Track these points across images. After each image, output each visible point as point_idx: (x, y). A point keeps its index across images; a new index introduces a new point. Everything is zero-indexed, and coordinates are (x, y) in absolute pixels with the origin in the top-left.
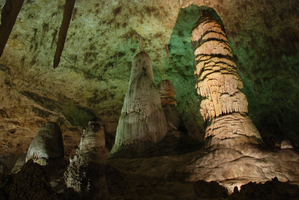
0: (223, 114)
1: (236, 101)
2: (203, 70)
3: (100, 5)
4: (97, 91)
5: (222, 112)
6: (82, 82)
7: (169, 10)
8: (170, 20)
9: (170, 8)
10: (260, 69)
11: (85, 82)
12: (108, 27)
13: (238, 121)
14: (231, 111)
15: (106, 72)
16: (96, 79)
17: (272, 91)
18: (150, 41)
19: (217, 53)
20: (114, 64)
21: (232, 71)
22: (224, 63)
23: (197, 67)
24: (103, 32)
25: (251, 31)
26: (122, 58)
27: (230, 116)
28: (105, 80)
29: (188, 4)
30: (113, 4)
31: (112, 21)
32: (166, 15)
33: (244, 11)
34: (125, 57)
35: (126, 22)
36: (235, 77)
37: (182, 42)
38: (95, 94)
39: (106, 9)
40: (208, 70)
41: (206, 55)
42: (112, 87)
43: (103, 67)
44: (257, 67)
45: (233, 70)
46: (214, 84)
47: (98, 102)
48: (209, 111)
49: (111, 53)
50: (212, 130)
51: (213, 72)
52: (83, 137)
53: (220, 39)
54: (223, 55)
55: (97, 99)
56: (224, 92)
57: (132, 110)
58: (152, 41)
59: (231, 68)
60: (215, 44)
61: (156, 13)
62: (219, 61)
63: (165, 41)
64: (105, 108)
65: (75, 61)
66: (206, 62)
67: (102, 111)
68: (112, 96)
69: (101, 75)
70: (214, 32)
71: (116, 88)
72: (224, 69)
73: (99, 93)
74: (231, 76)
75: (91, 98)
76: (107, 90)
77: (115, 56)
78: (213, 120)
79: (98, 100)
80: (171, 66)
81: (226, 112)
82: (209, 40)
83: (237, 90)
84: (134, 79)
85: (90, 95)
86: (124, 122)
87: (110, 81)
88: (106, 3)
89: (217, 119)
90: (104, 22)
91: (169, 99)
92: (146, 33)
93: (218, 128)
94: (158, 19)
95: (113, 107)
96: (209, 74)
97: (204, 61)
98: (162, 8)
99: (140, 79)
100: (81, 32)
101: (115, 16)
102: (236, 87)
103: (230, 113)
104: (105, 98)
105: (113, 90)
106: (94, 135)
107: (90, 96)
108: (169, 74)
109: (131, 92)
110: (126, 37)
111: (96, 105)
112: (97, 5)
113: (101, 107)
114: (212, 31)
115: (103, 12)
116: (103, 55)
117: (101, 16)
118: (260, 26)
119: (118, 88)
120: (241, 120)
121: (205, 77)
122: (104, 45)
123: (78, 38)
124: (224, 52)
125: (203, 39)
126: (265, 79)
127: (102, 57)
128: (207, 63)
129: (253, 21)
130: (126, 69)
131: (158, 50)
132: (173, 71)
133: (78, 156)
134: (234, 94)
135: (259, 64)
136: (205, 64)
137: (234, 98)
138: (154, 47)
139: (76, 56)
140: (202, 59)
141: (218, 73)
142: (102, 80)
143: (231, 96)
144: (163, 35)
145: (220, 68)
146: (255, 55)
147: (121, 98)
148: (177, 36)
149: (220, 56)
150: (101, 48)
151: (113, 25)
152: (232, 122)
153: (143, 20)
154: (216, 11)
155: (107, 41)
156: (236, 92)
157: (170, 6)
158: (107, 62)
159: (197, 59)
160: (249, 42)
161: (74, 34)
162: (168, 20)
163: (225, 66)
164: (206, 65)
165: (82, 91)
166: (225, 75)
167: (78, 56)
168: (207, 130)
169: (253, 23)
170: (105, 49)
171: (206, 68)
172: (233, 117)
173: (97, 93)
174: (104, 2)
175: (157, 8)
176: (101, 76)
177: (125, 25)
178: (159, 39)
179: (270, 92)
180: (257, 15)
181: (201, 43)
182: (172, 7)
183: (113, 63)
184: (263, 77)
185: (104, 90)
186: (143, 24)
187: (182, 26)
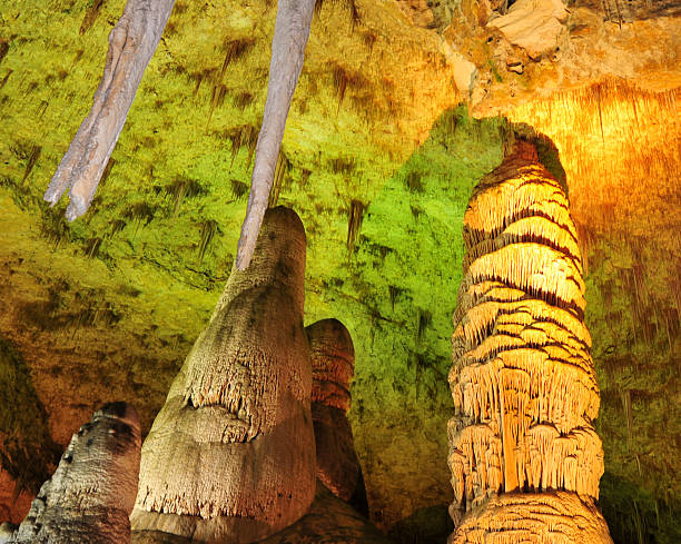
0: (527, 489)
1: (574, 456)
2: (488, 331)
3: (190, 13)
4: (67, 288)
5: (526, 482)
6: (24, 244)
7: (407, 99)
8: (399, 128)
9: (412, 95)
10: (628, 360)
11: (36, 244)
12: (188, 90)
13: (570, 522)
14: (554, 487)
15: (121, 234)
16: (78, 245)
17: (646, 438)
18: (307, 173)
19: (545, 289)
20: (158, 214)
21: (578, 356)
22: (562, 327)
23: (470, 313)
24: (164, 98)
25: (643, 239)
26: (193, 202)
27: (550, 500)
28: (107, 256)
29: (495, 109)
30: (233, 24)
31: (207, 73)
32: (393, 112)
33: (642, 175)
34: (204, 200)
35: (252, 92)
36: (586, 378)
37: (409, 209)
38: (53, 294)
39: (204, 31)
40: (505, 333)
41: (508, 285)
42: (122, 290)
43: (116, 214)
44: (623, 352)
45: (582, 353)
46: (518, 386)
47: (56, 325)
48: (480, 467)
49: (163, 177)
50: (482, 532)
51: (522, 347)
52: (69, 460)
53: (562, 245)
54: (559, 299)
55: (53, 315)
56: (543, 418)
57: (213, 395)
58: (311, 178)
59: (578, 346)
60: (545, 259)
61: (361, 94)
62: (545, 315)
63: (354, 188)
64: (70, 352)
65: (30, 168)
66: (505, 306)
67: (56, 360)
68: (113, 318)
69: (99, 235)
70: (547, 216)
71: (135, 293)
72: (559, 344)
73: (68, 296)
74: (574, 372)
75: (35, 305)
76: (102, 291)
77: (172, 189)
78: (494, 502)
79: (56, 318)
80: (344, 274)
81: (537, 486)
82: (527, 239)
83: (582, 423)
84: (244, 294)
85: (33, 294)
86: (178, 433)
87: (126, 266)
88: (210, 10)
89: (505, 501)
90: (180, 70)
91: (332, 388)
92: (305, 146)
93: (502, 530)
94: (363, 114)
95: (102, 357)
96: (508, 348)
97: (499, 301)
98: (388, 85)
99: (263, 296)
100: (89, 76)
101: (227, 62)
102: (580, 410)
103: (550, 491)
104: (86, 318)
105: (122, 299)
106: (111, 464)
107: (31, 298)
108: (330, 296)
109: (223, 333)
110: (232, 138)
111: (44, 335)
112: (180, 9)
113: (58, 346)
114: (540, 214)
115: (189, 34)
116: (135, 174)
117: (176, 45)
118: (674, 234)
119: (142, 296)
120: (580, 520)
121: (493, 354)
122: (149, 143)
123: (72, 95)
124: (567, 292)
125: (508, 230)
126: (634, 395)
127: (127, 179)
128: (510, 313)
129: (658, 211)
130: (191, 241)
131: (320, 210)
132: (347, 290)
133: (39, 526)
134: (571, 433)
135: (630, 343)
136: (501, 312)
137: (569, 444)
138: (312, 198)
139: (37, 151)
140: (493, 293)
141: (537, 352)
142: (96, 254)
143: (563, 435)
144: (359, 169)
145: (546, 340)
146: (628, 314)
147: (140, 333)
148: (400, 186)
149: (552, 300)
150: (136, 149)
151: (205, 88)
152: (553, 521)
153: (310, 104)
154: (560, 151)
155: (162, 133)
156: (578, 428)
157: (417, 87)
158: (136, 199)
159: (479, 289)
160: (622, 271)
161: (64, 75)
162: (391, 127)
163: (561, 336)
164: (505, 318)
165: (12, 272)
166: (558, 364)
167: (44, 153)
168: (463, 527)
169: (657, 220)
170: (145, 156)
171: (501, 328)
172: (559, 506)
173: (62, 294)
174: (204, 8)
175: (373, 80)
176: (100, 241)
177: (245, 99)
178: (339, 177)
179: (639, 438)
180: (675, 198)
181: (499, 241)
182: (419, 93)
183: (156, 207)
184: (631, 386)
185: (92, 292)
186: (305, 116)
187: (430, 161)
